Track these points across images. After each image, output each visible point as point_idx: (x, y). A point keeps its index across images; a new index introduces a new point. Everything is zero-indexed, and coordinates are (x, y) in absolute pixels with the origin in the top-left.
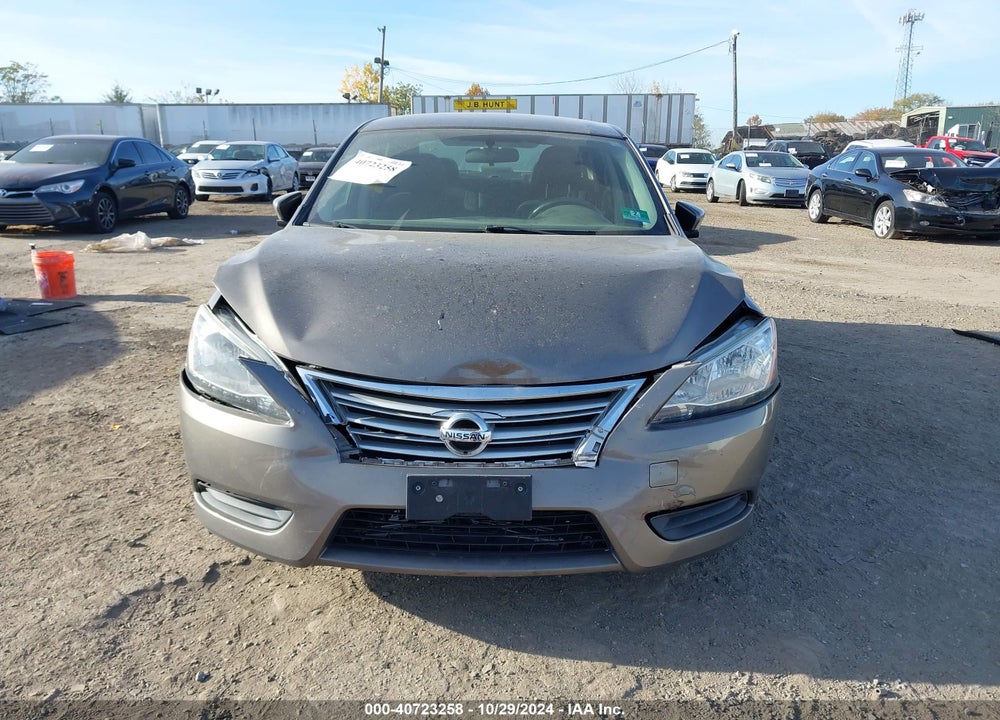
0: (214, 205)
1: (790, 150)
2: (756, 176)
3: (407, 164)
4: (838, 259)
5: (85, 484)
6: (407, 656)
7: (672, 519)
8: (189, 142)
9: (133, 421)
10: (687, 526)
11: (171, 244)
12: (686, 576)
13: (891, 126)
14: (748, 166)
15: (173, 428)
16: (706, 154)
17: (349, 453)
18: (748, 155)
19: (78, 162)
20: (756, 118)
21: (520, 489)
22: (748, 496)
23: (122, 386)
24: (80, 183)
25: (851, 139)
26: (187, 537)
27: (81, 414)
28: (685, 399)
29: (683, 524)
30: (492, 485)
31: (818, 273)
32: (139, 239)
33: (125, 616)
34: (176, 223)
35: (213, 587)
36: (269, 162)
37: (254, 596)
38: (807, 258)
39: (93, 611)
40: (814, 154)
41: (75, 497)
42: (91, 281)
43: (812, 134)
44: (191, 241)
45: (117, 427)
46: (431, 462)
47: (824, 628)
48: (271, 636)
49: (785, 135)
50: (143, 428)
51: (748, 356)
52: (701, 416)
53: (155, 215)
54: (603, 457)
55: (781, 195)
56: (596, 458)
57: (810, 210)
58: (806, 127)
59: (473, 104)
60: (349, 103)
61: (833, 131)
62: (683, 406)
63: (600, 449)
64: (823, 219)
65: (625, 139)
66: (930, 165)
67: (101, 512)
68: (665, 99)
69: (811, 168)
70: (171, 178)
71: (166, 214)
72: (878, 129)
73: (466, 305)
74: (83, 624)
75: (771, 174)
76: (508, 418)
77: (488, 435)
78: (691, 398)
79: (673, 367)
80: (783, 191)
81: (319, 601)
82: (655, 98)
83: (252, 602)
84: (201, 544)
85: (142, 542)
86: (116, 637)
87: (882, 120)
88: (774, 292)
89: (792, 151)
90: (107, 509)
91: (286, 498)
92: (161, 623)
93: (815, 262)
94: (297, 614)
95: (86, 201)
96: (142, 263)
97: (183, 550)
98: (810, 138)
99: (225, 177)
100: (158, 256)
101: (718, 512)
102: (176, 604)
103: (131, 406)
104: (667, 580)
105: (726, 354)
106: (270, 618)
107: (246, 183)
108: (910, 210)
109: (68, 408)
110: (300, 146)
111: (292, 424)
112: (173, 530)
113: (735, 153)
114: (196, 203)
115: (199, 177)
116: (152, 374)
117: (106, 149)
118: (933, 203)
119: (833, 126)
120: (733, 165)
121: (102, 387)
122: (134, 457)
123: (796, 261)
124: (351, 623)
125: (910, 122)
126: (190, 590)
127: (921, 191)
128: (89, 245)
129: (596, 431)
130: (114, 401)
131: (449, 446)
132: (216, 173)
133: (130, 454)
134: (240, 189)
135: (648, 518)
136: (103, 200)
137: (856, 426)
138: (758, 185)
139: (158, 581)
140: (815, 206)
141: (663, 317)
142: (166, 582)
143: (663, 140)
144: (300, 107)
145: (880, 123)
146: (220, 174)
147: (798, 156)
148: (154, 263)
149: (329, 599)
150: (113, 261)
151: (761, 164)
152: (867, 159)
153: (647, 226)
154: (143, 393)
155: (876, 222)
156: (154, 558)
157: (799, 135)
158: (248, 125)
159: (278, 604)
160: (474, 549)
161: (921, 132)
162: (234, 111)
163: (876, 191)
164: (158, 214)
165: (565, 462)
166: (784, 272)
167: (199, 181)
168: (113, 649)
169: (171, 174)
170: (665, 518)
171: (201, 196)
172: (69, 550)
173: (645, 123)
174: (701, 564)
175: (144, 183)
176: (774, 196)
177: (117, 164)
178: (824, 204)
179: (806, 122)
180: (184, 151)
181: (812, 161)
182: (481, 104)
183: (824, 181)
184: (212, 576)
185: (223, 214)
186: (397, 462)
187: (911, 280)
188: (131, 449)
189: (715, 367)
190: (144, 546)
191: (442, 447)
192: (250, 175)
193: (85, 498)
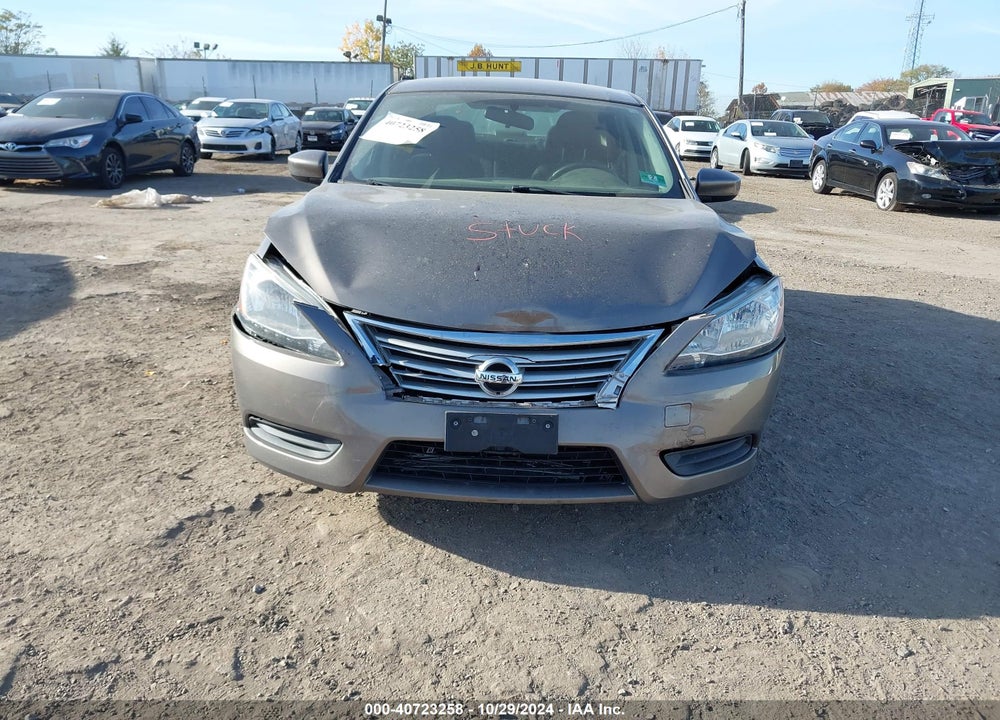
0: (218, 164)
1: (795, 119)
2: (760, 145)
3: (435, 126)
4: (840, 229)
5: (129, 423)
6: (442, 573)
7: (684, 456)
8: (188, 98)
9: (166, 368)
10: (695, 464)
11: (180, 201)
12: (692, 514)
13: (897, 98)
14: (753, 134)
15: (204, 376)
16: (711, 123)
17: (393, 391)
18: (754, 124)
19: (85, 116)
20: (762, 87)
21: (548, 426)
22: (752, 439)
23: (151, 336)
24: (88, 138)
25: (857, 110)
26: (231, 471)
27: (116, 360)
28: (698, 349)
29: (692, 462)
30: (522, 422)
31: (820, 243)
32: (150, 195)
33: (182, 536)
34: (182, 180)
35: (260, 515)
36: (273, 120)
37: (298, 523)
38: (809, 228)
39: (154, 532)
40: (820, 125)
41: (122, 435)
42: (107, 236)
43: (818, 104)
44: (200, 198)
45: (151, 373)
46: (467, 402)
47: (817, 559)
48: (317, 557)
49: (790, 104)
50: (176, 375)
51: (757, 312)
52: (713, 365)
53: (159, 172)
54: (624, 399)
55: (785, 166)
56: (616, 400)
57: (814, 181)
58: (812, 96)
59: (476, 66)
60: (350, 62)
61: (839, 101)
62: (696, 356)
63: (621, 392)
64: (826, 190)
65: (642, 106)
66: (934, 138)
67: (148, 448)
68: (671, 65)
69: (816, 139)
70: (177, 134)
71: (171, 171)
72: (884, 100)
73: (500, 258)
74: (147, 543)
75: (776, 144)
76: (538, 363)
77: (520, 378)
78: (703, 349)
79: (690, 319)
80: (787, 161)
81: (360, 527)
82: (660, 64)
83: (297, 528)
84: (245, 478)
85: (190, 475)
86: (178, 555)
87: (889, 91)
88: (776, 260)
89: (798, 120)
90: (153, 446)
91: (336, 431)
92: (215, 544)
93: (817, 233)
94: (340, 538)
95: (93, 156)
96: (155, 220)
97: (228, 482)
98: (815, 108)
99: (229, 135)
100: (168, 213)
101: (726, 452)
102: (227, 529)
103: (163, 355)
104: (675, 516)
105: (736, 310)
106: (315, 541)
107: (250, 142)
108: (913, 182)
109: (103, 355)
110: (300, 105)
111: (342, 364)
112: (217, 465)
113: (739, 122)
114: (201, 162)
115: (202, 134)
116: (179, 325)
117: (114, 103)
118: (935, 176)
119: (839, 96)
120: (738, 134)
121: (132, 336)
122: (172, 401)
123: (798, 231)
124: (390, 545)
125: (917, 94)
126: (238, 517)
127: (925, 164)
128: (101, 201)
129: (618, 376)
130: (145, 349)
131: (483, 387)
132: (219, 131)
133: (167, 397)
134: (244, 148)
135: (662, 454)
136: (111, 156)
137: (852, 386)
138: (762, 155)
139: (209, 509)
140: (819, 177)
141: (680, 272)
142: (216, 509)
143: (667, 107)
144: (301, 65)
145: (886, 94)
146: (223, 132)
147: (804, 125)
148: (166, 219)
149: (369, 525)
150: (124, 216)
151: (766, 134)
152: (872, 130)
153: (663, 189)
154: (173, 342)
155: (879, 194)
156: (203, 488)
157: (804, 104)
158: (248, 83)
159: (321, 528)
160: (504, 480)
161: (927, 104)
162: (234, 67)
163: (880, 163)
164: (163, 171)
165: (588, 403)
166: (785, 241)
167: (203, 138)
168: (175, 565)
169: (177, 130)
170: (677, 456)
171: (204, 153)
172: (124, 481)
173: (650, 90)
174: (706, 504)
175: (150, 138)
176: (778, 166)
177: (124, 120)
178: (828, 175)
179: (812, 91)
180: (184, 107)
181: (817, 131)
182: (484, 66)
183: (828, 152)
184: (257, 506)
185: (228, 173)
186: (437, 400)
187: (911, 251)
188: (168, 393)
189: (726, 322)
190: (190, 479)
191: (476, 388)
192: (254, 133)
193: (130, 436)
